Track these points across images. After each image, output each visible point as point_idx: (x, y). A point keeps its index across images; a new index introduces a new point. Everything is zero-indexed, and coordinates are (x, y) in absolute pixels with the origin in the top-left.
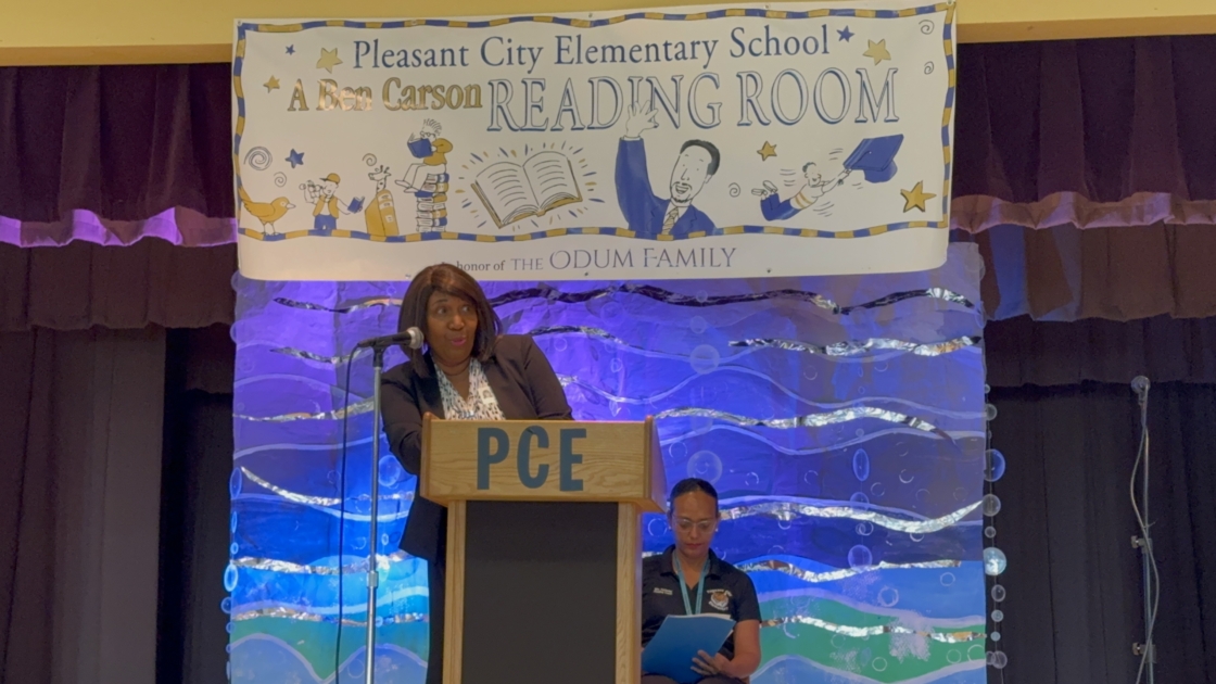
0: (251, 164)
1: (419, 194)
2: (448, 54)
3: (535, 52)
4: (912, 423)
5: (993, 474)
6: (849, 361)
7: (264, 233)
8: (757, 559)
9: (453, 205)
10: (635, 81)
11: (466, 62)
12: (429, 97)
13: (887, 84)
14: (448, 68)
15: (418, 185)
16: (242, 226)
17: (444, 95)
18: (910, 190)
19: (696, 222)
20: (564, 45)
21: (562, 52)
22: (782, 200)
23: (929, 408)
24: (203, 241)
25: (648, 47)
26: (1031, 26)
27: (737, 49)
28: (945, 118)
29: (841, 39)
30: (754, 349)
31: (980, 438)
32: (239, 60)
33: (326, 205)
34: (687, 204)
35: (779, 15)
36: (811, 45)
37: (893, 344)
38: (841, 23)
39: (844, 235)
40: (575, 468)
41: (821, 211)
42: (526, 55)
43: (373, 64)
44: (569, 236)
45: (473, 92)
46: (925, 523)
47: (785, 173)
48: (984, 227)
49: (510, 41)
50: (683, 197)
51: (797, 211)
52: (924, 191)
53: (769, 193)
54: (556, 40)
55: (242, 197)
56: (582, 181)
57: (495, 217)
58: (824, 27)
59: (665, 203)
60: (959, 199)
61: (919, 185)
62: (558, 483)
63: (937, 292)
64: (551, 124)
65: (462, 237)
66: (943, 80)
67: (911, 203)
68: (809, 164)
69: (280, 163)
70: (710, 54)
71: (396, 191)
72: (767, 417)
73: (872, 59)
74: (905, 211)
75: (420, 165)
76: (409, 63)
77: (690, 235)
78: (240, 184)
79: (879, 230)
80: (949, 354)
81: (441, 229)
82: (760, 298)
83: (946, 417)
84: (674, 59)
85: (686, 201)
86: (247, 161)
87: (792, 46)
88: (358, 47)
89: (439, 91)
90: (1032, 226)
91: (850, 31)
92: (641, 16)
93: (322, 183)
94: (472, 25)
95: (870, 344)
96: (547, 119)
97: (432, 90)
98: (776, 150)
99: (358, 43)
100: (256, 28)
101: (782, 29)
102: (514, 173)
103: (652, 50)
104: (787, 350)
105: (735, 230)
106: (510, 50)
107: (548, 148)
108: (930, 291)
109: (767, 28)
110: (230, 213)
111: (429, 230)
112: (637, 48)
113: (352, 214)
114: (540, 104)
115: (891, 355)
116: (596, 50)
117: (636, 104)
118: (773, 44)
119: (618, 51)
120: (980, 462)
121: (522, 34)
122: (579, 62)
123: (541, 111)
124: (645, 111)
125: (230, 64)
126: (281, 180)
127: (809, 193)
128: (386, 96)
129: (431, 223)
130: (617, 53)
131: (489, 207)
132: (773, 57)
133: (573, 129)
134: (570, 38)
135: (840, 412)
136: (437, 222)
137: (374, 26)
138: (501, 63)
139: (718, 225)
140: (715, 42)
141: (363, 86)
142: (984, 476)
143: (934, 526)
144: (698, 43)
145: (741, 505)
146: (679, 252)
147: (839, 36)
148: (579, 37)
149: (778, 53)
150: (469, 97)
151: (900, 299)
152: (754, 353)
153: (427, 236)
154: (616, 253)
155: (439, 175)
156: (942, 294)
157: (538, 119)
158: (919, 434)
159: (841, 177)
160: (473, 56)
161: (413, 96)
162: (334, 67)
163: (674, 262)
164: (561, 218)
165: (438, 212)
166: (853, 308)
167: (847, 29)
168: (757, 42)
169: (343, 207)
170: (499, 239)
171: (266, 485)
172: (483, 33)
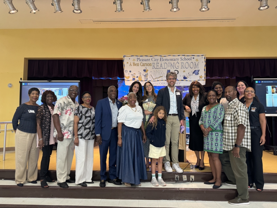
1: (144, 76)
3: (158, 60)
7: (126, 80)
9: (148, 77)
10: (169, 63)
12: (146, 65)
13: (198, 64)
14: (148, 61)
15: (144, 75)
18: (200, 76)
20: (161, 59)
25: (171, 59)
26: (213, 58)
27: (181, 60)
28: (205, 68)
29: (193, 59)
32: (124, 60)
33: (134, 77)
35: (186, 56)
36: (190, 59)
38: (193, 57)
41: (190, 78)
43: (139, 61)
44: (161, 81)
45: (151, 64)
47: (186, 74)
51: (187, 78)
52: (202, 76)
53: (184, 76)
55: (125, 76)
56: (163, 75)
57: (153, 79)
58: (191, 57)
66: (204, 63)
67: (201, 78)
68: (189, 73)
69: (129, 72)
70: (178, 60)
71: (142, 75)
73: (196, 61)
75: (145, 72)
76: (143, 61)
78: (124, 74)
84: (174, 61)
86: (125, 72)
87: (187, 59)
88: (137, 59)
92: (170, 56)
94: (150, 56)
98: (185, 71)
100: (125, 56)
101: (186, 57)
102: (155, 74)
105: (180, 80)
106: (155, 59)
107: (159, 71)
112: (169, 59)
116: (165, 59)
117: (169, 66)
118: (185, 59)
121: (156, 57)
122: (163, 61)
126: (129, 74)
127: (189, 76)
128: (141, 64)
129: (146, 79)
130: (167, 60)
131: (152, 77)
132: (185, 61)
133: (162, 69)
137: (139, 56)
138: (154, 61)
141: (138, 63)
148: (163, 58)
155: (147, 74)
157: (158, 67)
159: (192, 74)
160: (151, 60)
161: (144, 65)
162: (134, 61)
164: (161, 79)
168: (183, 59)
169: (136, 77)
170: (154, 81)
172: (152, 57)
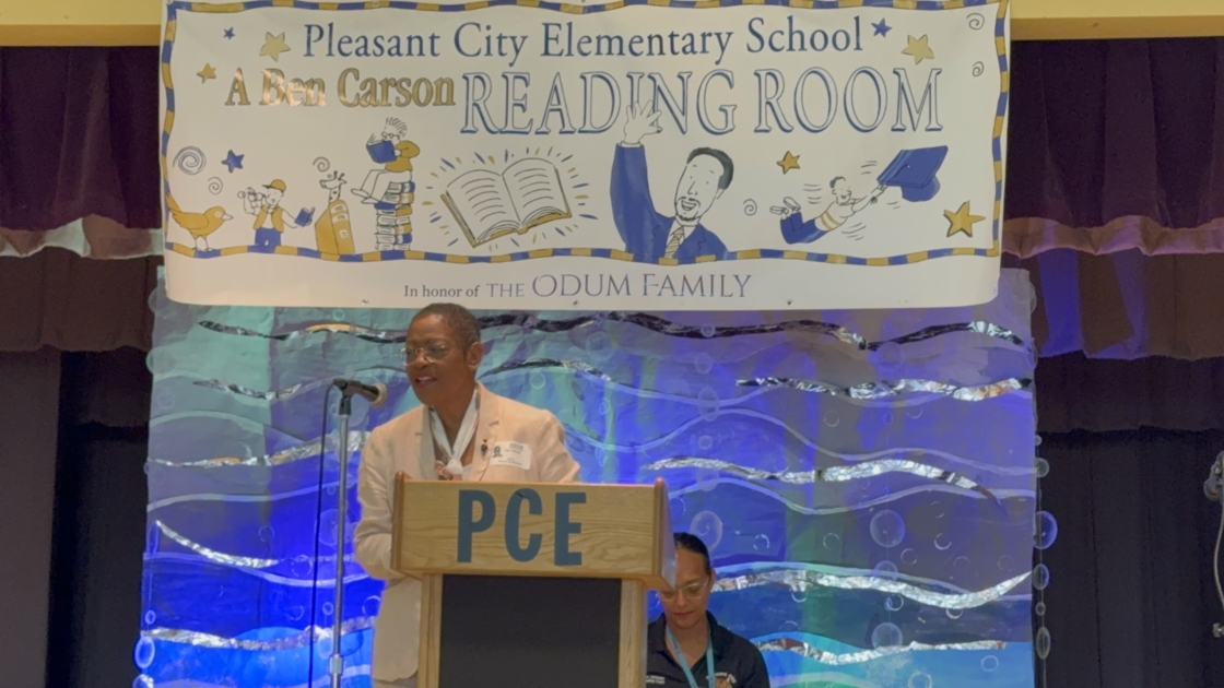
0: (181, 166)
1: (380, 205)
2: (415, 43)
3: (519, 41)
4: (949, 480)
5: (1045, 539)
6: (878, 405)
7: (196, 248)
8: (766, 638)
9: (419, 219)
10: (636, 77)
11: (436, 51)
12: (393, 92)
13: (929, 86)
14: (415, 58)
15: (379, 195)
16: (170, 240)
17: (410, 89)
18: (955, 211)
19: (704, 244)
20: (553, 31)
21: (550, 42)
22: (805, 219)
23: (969, 462)
24: (118, 254)
25: (650, 38)
26: (1096, 23)
27: (755, 44)
28: (997, 129)
29: (876, 33)
30: (766, 389)
31: (1029, 498)
32: (168, 45)
33: (269, 216)
34: (695, 223)
35: (804, 4)
36: (841, 40)
37: (929, 386)
38: (876, 14)
39: (877, 262)
40: (573, 539)
41: (851, 234)
42: (508, 45)
43: (327, 52)
44: (556, 258)
45: (445, 86)
46: (964, 596)
47: (810, 188)
48: (1036, 251)
49: (488, 28)
50: (690, 214)
51: (823, 233)
52: (971, 213)
53: (791, 212)
54: (543, 27)
55: (170, 205)
56: (571, 193)
57: (469, 233)
58: (857, 19)
59: (669, 221)
60: (1009, 221)
61: (966, 205)
62: (552, 556)
63: (981, 326)
64: (537, 125)
65: (430, 256)
66: (994, 83)
67: (957, 226)
68: (837, 178)
69: (215, 166)
70: (723, 48)
71: (352, 202)
72: (780, 469)
73: (912, 58)
74: (948, 235)
75: (382, 172)
76: (370, 51)
77: (697, 259)
78: (168, 191)
79: (918, 258)
80: (994, 399)
81: (405, 247)
82: (773, 330)
83: (988, 472)
84: (681, 53)
85: (693, 219)
86: (177, 163)
87: (819, 40)
88: (309, 31)
89: (404, 85)
90: (1091, 251)
91: (887, 24)
92: (642, 1)
93: (265, 191)
94: (444, 8)
95: (901, 386)
96: (531, 121)
97: (397, 84)
98: (799, 162)
99: (309, 27)
101: (810, 20)
102: (490, 183)
103: (656, 42)
104: (804, 391)
105: (749, 255)
106: (488, 38)
107: (531, 154)
108: (972, 325)
109: (790, 19)
110: (155, 221)
111: (391, 248)
112: (637, 39)
113: (300, 227)
114: (523, 102)
115: (924, 400)
116: (590, 41)
117: (636, 105)
118: (797, 38)
119: (616, 43)
120: (1029, 528)
121: (504, 19)
122: (570, 54)
123: (524, 110)
124: (645, 114)
125: (157, 48)
126: (216, 187)
128: (342, 90)
129: (393, 240)
130: (613, 44)
131: (462, 222)
132: (797, 53)
133: (561, 132)
134: (559, 25)
135: (865, 465)
136: (401, 239)
137: (328, 7)
138: (478, 54)
139: (730, 248)
140: (730, 34)
141: (315, 78)
142: (1033, 543)
143: (974, 601)
144: (710, 35)
145: (748, 573)
146: (685, 279)
147: (874, 29)
148: (570, 25)
149: (802, 48)
150: (439, 93)
151: (936, 334)
152: (765, 394)
153: (388, 255)
154: (611, 278)
155: (403, 184)
156: (987, 327)
157: (520, 119)
158: (959, 492)
159: (875, 194)
161: (373, 92)
162: (281, 55)
163: (678, 291)
164: (546, 235)
165: (401, 228)
166: (881, 343)
167: (883, 22)
168: (778, 35)
169: (289, 218)
170: (473, 260)
171: (185, 542)
172: (457, 18)
